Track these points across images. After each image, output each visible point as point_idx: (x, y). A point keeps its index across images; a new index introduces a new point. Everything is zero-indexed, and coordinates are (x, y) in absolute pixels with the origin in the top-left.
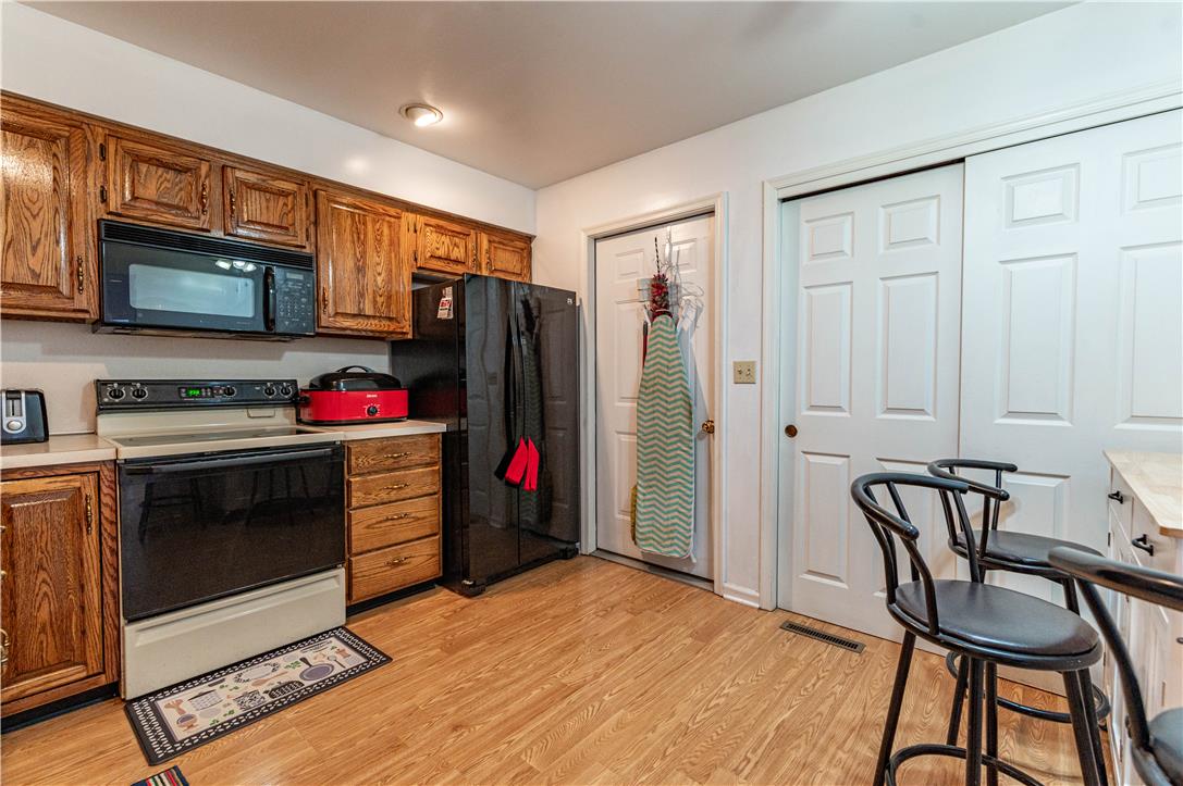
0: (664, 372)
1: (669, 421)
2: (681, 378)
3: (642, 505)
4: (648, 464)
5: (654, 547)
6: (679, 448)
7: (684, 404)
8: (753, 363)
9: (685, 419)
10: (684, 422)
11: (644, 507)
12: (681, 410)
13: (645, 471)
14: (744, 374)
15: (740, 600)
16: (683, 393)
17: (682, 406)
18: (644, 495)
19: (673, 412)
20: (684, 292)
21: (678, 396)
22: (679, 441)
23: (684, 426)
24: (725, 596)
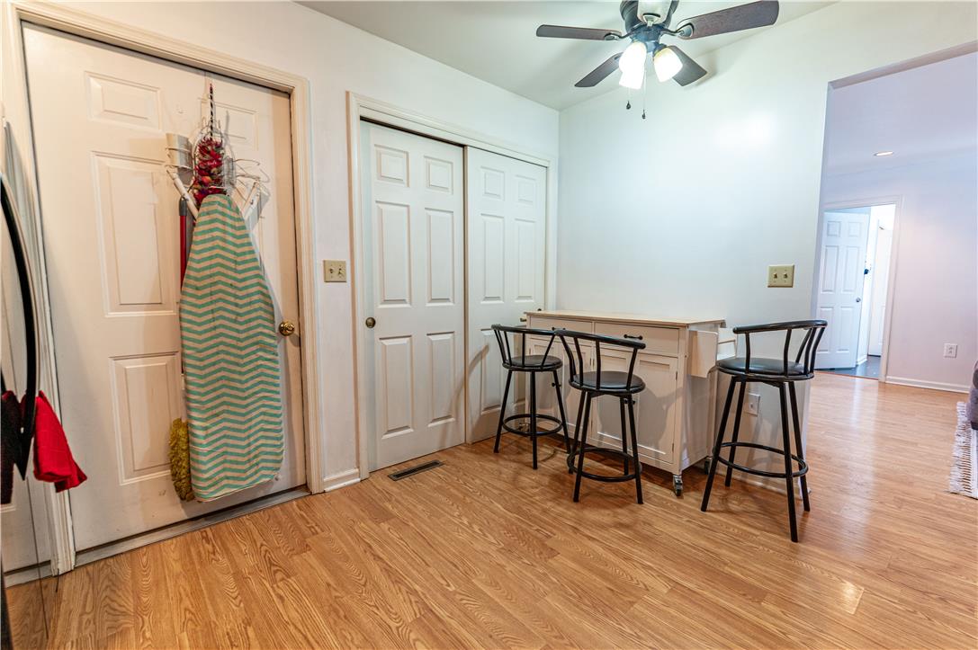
0: (231, 269)
1: (241, 328)
2: (257, 276)
3: (204, 442)
4: (207, 389)
5: (229, 486)
6: (260, 358)
7: (263, 305)
8: (344, 263)
9: (267, 323)
10: (265, 327)
11: (209, 444)
12: (261, 313)
13: (204, 399)
14: (334, 272)
15: (342, 485)
16: (263, 294)
17: (261, 309)
18: (206, 428)
19: (247, 317)
20: (239, 171)
21: (256, 297)
22: (260, 350)
23: (266, 331)
24: (327, 489)
